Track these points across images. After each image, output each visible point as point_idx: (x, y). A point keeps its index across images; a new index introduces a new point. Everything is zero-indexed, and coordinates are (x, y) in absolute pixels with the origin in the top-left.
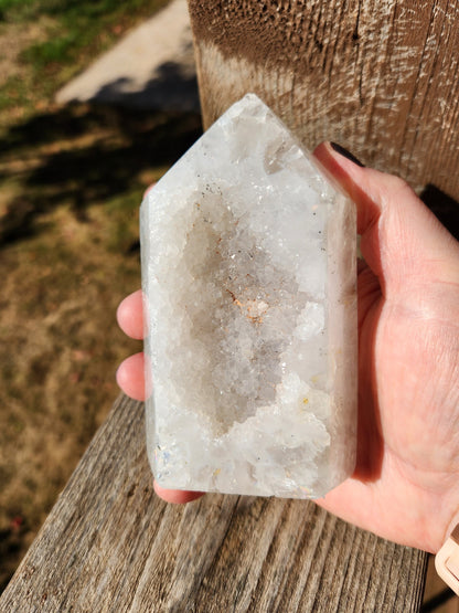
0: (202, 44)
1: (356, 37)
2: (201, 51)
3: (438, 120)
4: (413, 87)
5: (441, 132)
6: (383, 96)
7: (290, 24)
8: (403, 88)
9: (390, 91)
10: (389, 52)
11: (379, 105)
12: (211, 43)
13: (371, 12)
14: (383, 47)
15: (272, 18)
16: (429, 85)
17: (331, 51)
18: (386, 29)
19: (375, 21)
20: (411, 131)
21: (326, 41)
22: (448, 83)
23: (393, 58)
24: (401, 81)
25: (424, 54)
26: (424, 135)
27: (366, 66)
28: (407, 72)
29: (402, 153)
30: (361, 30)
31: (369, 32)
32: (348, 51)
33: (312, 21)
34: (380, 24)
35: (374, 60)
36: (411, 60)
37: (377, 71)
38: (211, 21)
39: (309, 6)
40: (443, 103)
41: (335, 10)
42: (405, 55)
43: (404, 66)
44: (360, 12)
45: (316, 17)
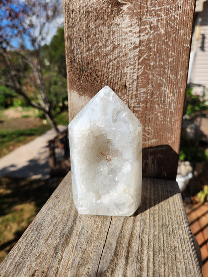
0: (72, 91)
1: (126, 86)
2: (71, 94)
3: (156, 113)
4: (146, 102)
5: (158, 117)
6: (137, 106)
7: (104, 83)
8: (143, 102)
9: (139, 103)
10: (137, 90)
11: (135, 109)
12: (75, 91)
13: (130, 78)
14: (135, 89)
15: (98, 81)
16: (152, 101)
17: (118, 91)
18: (135, 83)
19: (132, 81)
20: (148, 117)
21: (116, 88)
22: (158, 99)
23: (139, 92)
24: (142, 100)
25: (149, 90)
26: (152, 119)
27: (130, 96)
28: (143, 97)
29: (145, 127)
30: (127, 84)
31: (130, 85)
32: (123, 91)
33: (111, 82)
34: (133, 82)
35: (132, 93)
36: (145, 93)
37: (134, 97)
38: (76, 84)
39: (110, 78)
40: (157, 107)
41: (119, 78)
42: (142, 91)
43: (143, 95)
44: (127, 79)
45: (112, 81)
